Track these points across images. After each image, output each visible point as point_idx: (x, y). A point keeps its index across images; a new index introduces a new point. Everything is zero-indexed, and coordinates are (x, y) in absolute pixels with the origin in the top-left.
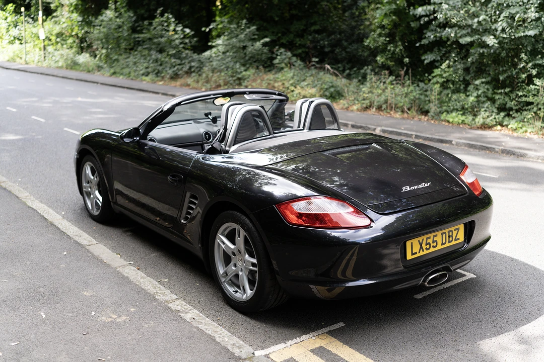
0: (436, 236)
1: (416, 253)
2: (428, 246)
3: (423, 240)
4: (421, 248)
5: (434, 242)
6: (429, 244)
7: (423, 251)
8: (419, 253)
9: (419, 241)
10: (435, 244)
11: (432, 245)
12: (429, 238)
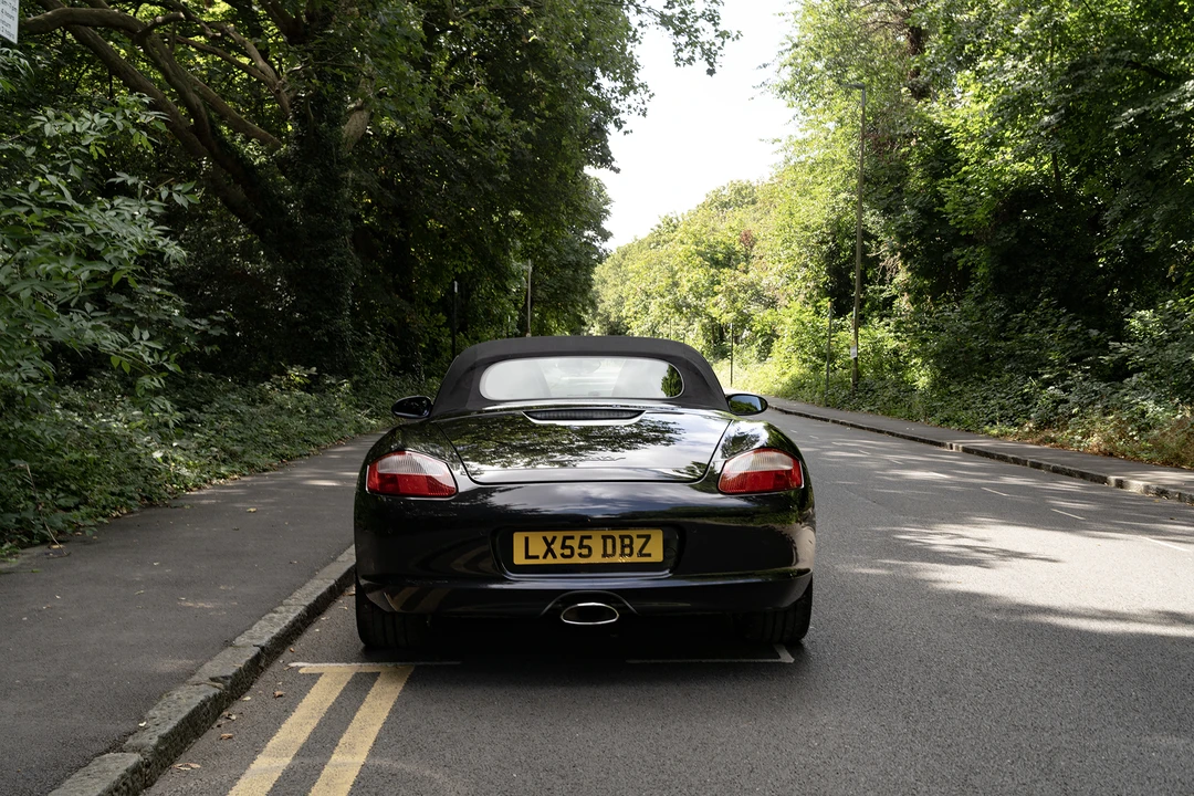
0: (590, 537)
1: (537, 557)
2: (567, 552)
3: (554, 538)
4: (550, 550)
5: (581, 546)
6: (571, 548)
7: (554, 557)
8: (545, 557)
9: (545, 539)
10: (585, 551)
11: (577, 551)
12: (572, 538)
